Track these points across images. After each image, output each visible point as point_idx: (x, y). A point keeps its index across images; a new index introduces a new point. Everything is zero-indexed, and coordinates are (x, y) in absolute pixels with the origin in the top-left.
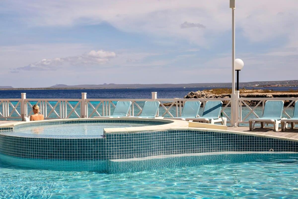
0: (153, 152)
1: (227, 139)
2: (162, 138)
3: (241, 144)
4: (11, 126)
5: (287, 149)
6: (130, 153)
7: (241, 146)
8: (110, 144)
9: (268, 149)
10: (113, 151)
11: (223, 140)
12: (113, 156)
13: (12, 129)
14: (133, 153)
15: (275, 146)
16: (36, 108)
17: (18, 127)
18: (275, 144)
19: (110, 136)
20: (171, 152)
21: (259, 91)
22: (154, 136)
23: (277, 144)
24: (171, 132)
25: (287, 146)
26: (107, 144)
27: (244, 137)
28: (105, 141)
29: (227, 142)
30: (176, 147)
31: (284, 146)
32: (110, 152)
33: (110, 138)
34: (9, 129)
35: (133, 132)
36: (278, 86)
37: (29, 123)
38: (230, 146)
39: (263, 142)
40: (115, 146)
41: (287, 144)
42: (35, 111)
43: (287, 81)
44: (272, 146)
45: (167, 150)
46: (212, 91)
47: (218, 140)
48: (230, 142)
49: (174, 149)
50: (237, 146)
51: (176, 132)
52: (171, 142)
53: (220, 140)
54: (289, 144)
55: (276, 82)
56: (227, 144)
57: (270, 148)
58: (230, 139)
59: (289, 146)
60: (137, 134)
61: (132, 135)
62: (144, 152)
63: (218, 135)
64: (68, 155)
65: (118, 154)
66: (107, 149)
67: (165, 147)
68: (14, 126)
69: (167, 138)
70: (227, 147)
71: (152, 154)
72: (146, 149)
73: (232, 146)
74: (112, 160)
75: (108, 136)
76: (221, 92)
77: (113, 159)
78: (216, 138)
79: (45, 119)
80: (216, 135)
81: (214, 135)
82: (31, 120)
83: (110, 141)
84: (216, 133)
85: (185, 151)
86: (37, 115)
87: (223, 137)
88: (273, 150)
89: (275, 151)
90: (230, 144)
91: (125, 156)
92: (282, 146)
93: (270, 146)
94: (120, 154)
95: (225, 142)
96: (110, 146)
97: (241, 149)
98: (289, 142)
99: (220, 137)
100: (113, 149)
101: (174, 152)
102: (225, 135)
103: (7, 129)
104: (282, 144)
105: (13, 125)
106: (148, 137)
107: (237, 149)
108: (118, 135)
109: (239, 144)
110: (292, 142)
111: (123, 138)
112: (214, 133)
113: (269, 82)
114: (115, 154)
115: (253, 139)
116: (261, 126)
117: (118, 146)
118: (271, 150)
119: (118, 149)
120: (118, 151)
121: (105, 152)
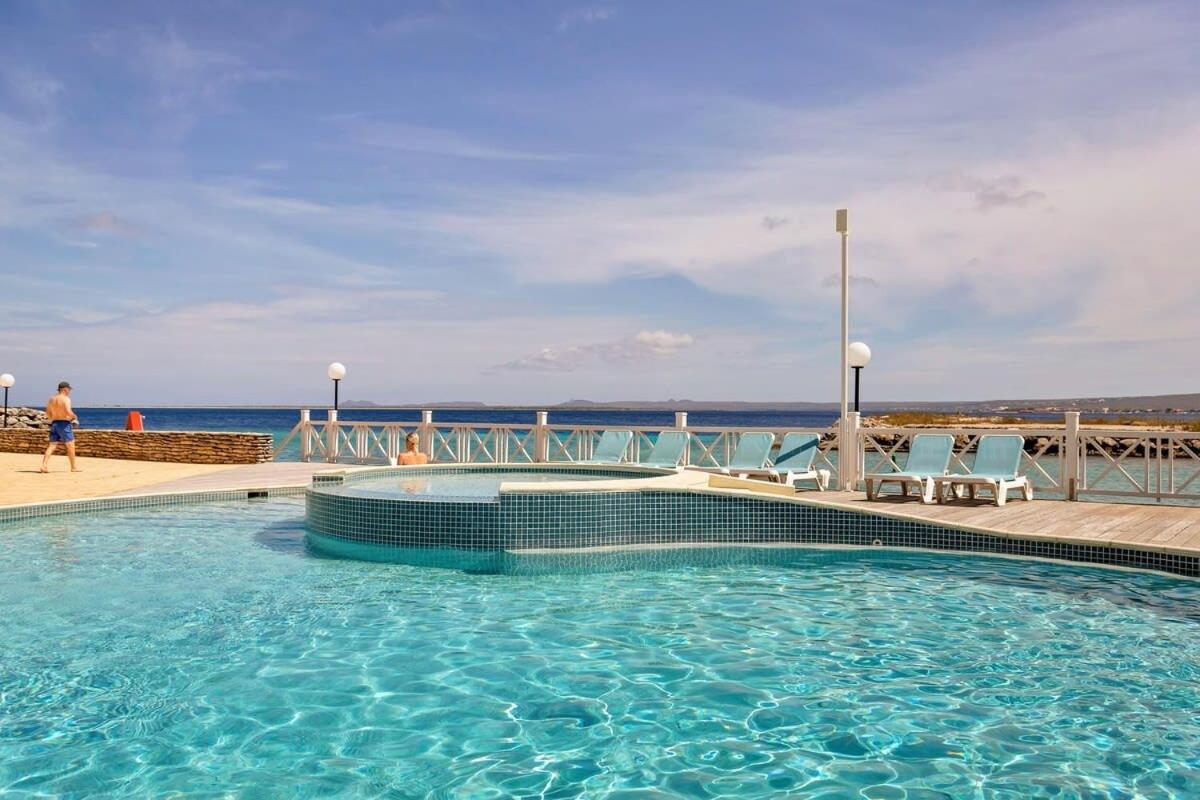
0: (604, 536)
1: (777, 515)
2: (628, 507)
3: (809, 526)
4: (340, 473)
5: (913, 541)
6: (552, 536)
7: (809, 531)
8: (508, 515)
9: (868, 539)
10: (514, 532)
11: (767, 515)
12: (513, 542)
13: (341, 479)
14: (557, 537)
15: (885, 534)
16: (411, 440)
17: (358, 476)
18: (885, 529)
19: (509, 498)
20: (648, 538)
21: (993, 419)
22: (608, 502)
23: (890, 529)
24: (648, 495)
25: (913, 535)
26: (502, 515)
27: (814, 511)
28: (497, 509)
29: (777, 521)
30: (658, 527)
31: (907, 535)
32: (508, 532)
33: (508, 504)
34: (336, 479)
35: (561, 491)
36: (1052, 410)
37: (395, 469)
38: (782, 531)
39: (857, 522)
40: (519, 520)
41: (913, 530)
42: (410, 446)
43: (1074, 400)
44: (879, 534)
45: (638, 533)
46: (886, 419)
47: (756, 516)
48: (782, 521)
49: (653, 533)
50: (798, 531)
51: (658, 495)
52: (648, 517)
53: (761, 516)
54: (918, 530)
55: (1048, 402)
56: (777, 526)
57: (874, 539)
58: (782, 515)
59: (918, 536)
60: (568, 497)
61: (558, 498)
62: (584, 536)
63: (756, 505)
64: (422, 535)
65: (524, 537)
66: (502, 526)
67: (633, 528)
68: (346, 475)
69: (638, 507)
70: (777, 531)
71: (603, 540)
72: (588, 530)
73: (787, 531)
74: (510, 551)
75: (504, 498)
76: (905, 421)
77: (513, 548)
78: (751, 510)
79: (429, 462)
80: (751, 505)
81: (746, 505)
82: (398, 464)
83: (508, 509)
84: (751, 500)
85: (679, 537)
86: (411, 454)
87: (767, 510)
88: (881, 543)
89: (884, 544)
90: (782, 526)
91: (541, 542)
92: (901, 535)
93: (874, 534)
94: (530, 537)
95: (772, 521)
96: (508, 521)
97: (809, 537)
98: (918, 525)
99: (761, 510)
100: (514, 526)
101: (653, 538)
102: (772, 505)
103: (332, 479)
104: (901, 529)
105: (344, 473)
106: (589, 503)
107: (798, 536)
108: (525, 498)
109: (804, 526)
110: (924, 526)
111: (536, 504)
112: (746, 500)
113: (1031, 401)
114: (519, 537)
115: (836, 517)
116: (901, 491)
117: (525, 521)
118: (877, 543)
119: (525, 526)
120: (525, 531)
121: (497, 531)
